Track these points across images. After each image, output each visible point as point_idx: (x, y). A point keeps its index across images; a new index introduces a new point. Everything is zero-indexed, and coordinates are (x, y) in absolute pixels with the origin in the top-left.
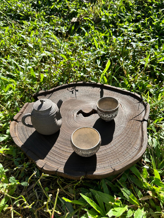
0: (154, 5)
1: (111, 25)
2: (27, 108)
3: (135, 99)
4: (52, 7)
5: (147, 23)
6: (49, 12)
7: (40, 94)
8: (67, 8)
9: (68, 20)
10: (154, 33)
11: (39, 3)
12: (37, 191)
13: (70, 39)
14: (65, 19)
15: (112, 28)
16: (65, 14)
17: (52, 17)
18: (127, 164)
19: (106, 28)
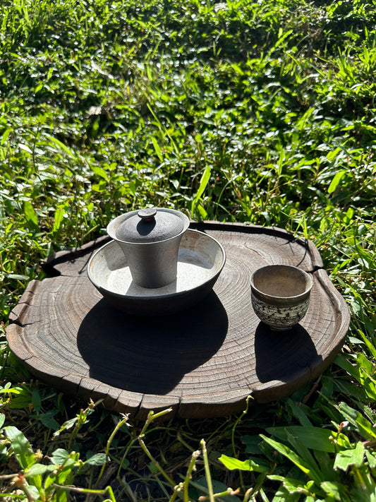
0: (250, 79)
1: (178, 117)
2: (36, 292)
3: (278, 239)
4: (38, 89)
5: (249, 109)
6: (32, 100)
7: (58, 258)
8: (74, 89)
9: (81, 113)
10: (265, 124)
11: (4, 82)
12: (127, 481)
13: (94, 148)
14: (71, 111)
15: (182, 120)
16: (71, 101)
17: (41, 108)
18: (331, 349)
19: (169, 122)
